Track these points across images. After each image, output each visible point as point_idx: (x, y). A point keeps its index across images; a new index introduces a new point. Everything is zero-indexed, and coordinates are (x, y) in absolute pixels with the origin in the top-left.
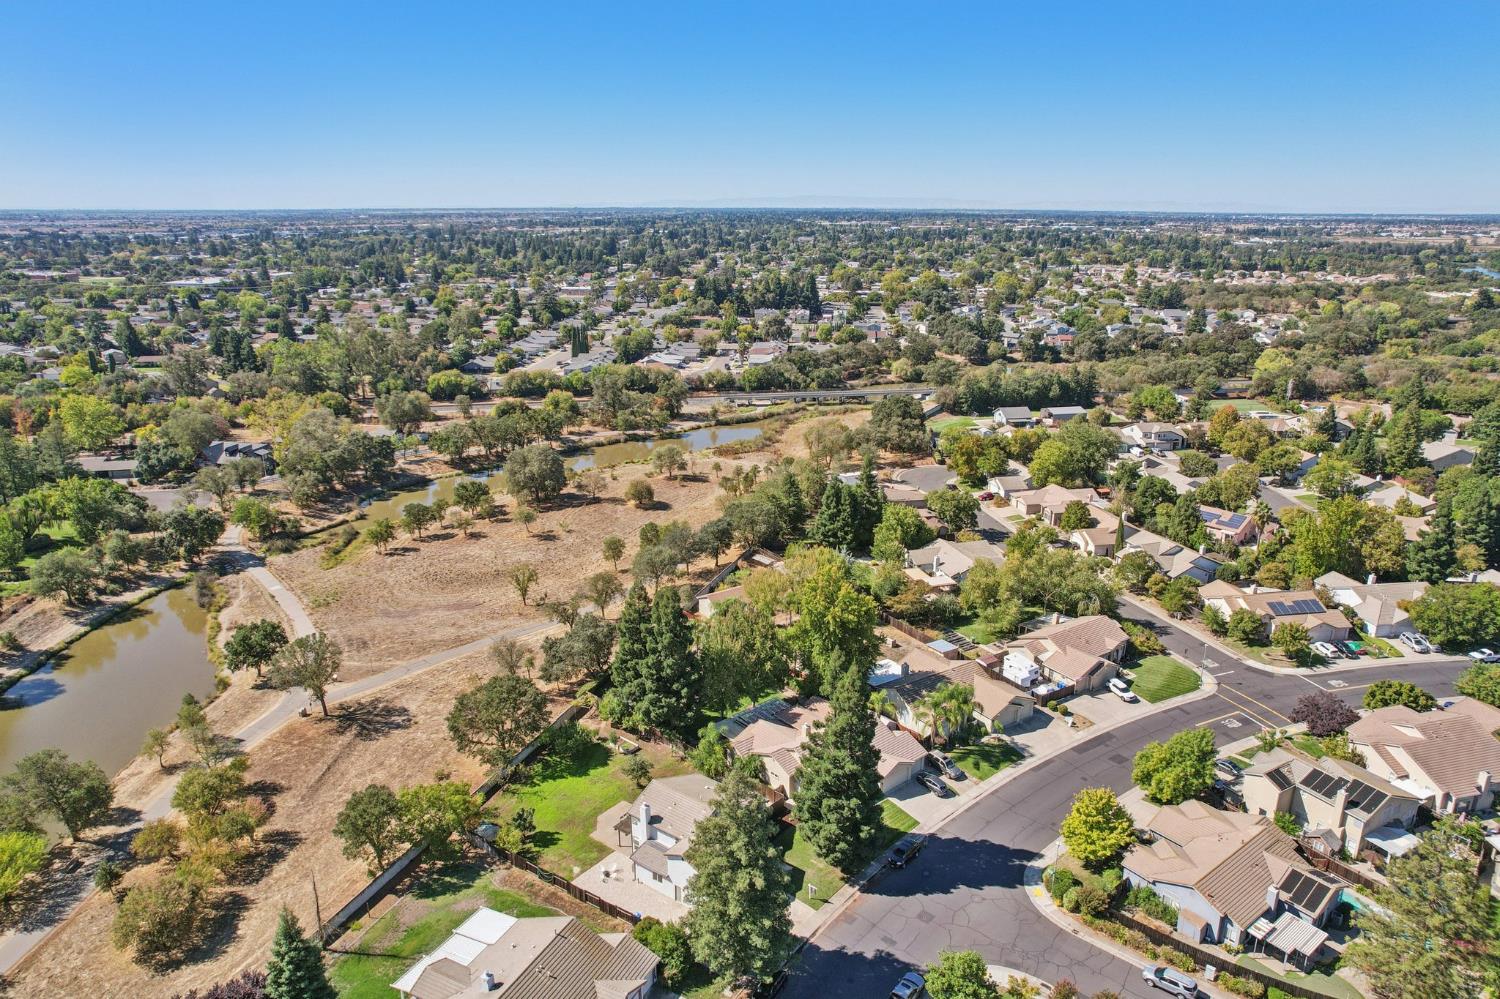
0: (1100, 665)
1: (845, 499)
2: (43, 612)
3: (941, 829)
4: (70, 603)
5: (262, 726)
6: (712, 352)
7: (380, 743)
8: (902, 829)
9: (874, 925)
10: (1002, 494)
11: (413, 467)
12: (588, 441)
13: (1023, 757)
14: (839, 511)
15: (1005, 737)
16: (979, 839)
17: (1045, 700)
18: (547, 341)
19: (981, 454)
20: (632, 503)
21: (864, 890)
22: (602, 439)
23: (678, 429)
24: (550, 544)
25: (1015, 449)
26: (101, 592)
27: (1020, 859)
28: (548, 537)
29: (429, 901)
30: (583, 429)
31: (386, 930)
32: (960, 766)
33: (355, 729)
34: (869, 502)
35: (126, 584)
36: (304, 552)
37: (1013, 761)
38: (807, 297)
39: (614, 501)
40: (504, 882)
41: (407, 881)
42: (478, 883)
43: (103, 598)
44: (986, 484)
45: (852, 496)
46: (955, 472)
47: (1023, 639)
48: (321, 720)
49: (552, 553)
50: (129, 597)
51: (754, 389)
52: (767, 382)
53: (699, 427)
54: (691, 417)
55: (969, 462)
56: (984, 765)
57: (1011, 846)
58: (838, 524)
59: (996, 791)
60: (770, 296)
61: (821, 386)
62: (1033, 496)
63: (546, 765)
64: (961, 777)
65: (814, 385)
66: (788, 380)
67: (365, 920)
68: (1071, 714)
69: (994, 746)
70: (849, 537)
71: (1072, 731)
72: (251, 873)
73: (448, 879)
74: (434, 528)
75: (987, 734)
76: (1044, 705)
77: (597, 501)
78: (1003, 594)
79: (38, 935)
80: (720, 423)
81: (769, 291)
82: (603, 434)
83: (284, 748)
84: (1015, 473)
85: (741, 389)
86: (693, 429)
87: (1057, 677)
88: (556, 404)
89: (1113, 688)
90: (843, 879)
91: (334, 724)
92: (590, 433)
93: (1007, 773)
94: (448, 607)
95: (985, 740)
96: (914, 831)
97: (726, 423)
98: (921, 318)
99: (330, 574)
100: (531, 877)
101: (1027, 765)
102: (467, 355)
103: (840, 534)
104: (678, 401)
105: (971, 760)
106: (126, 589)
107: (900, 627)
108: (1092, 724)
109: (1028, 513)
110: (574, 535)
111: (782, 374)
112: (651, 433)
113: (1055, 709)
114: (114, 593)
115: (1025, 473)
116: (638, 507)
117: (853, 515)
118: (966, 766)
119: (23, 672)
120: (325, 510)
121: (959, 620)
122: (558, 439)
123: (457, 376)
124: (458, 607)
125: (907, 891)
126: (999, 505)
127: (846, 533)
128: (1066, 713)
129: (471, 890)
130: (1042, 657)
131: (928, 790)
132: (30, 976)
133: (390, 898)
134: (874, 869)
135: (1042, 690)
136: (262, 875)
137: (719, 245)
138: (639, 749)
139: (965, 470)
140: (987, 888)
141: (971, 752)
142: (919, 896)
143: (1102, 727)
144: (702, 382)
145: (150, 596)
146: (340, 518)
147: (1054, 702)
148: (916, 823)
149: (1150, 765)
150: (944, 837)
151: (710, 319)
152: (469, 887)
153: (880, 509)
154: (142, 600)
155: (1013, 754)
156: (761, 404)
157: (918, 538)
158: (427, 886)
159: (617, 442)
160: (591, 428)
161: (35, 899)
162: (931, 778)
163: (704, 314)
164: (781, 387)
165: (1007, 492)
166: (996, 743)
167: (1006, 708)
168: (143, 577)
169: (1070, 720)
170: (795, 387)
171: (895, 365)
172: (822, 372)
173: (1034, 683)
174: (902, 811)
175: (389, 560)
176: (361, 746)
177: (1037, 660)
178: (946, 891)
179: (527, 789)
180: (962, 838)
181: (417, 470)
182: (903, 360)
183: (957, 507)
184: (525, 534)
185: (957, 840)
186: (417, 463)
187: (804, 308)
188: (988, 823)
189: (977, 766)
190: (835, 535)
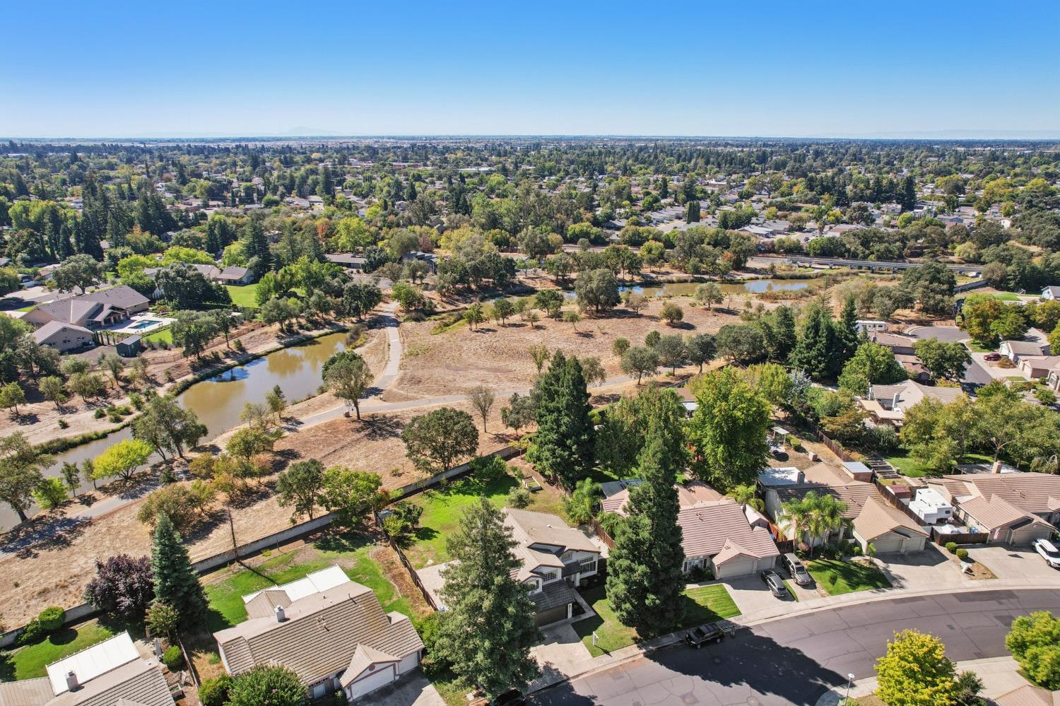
0: (1027, 521)
1: (823, 332)
2: (266, 333)
3: (759, 627)
4: (282, 330)
5: (319, 418)
6: (801, 229)
7: (379, 443)
8: (720, 614)
9: (635, 688)
10: (1011, 357)
11: (528, 281)
12: (661, 278)
13: (889, 586)
14: (816, 342)
15: (879, 563)
16: (792, 646)
17: (944, 540)
18: (674, 213)
19: (996, 317)
20: (665, 321)
21: (649, 655)
22: (674, 279)
23: (739, 278)
24: (586, 340)
25: (1040, 318)
26: (301, 327)
27: (826, 680)
28: (588, 335)
29: (320, 552)
30: (663, 270)
31: (281, 562)
32: (814, 575)
33: (369, 430)
34: (846, 338)
35: (316, 325)
36: (427, 323)
37: (877, 587)
38: (902, 195)
39: (652, 318)
40: (378, 555)
41: (319, 534)
42: (360, 550)
43: (301, 331)
44: (998, 346)
45: (830, 330)
46: (966, 332)
47: (948, 479)
48: (353, 421)
49: (584, 346)
50: (315, 333)
51: (816, 255)
52: (829, 251)
53: (757, 278)
54: (754, 271)
55: (984, 324)
56: (841, 582)
57: (823, 665)
58: (813, 353)
59: (840, 609)
60: (868, 192)
61: (879, 258)
62: (1042, 362)
63: (467, 483)
64: (810, 585)
65: (872, 257)
66: (848, 251)
67: (275, 552)
68: (971, 561)
69: (862, 568)
70: (822, 366)
71: (965, 578)
72: (244, 501)
73: (344, 541)
74: (515, 318)
75: (860, 554)
76: (942, 544)
77: (640, 316)
78: (939, 432)
79: (125, 502)
80: (776, 277)
81: (868, 188)
82: (676, 275)
83: (320, 433)
84: (1033, 339)
85: (807, 255)
86: (752, 279)
87: (971, 522)
88: (650, 251)
89: (1039, 549)
90: (635, 639)
91: (358, 425)
92: (668, 273)
93: (865, 595)
94: (488, 370)
95: (855, 559)
96: (732, 620)
97: (782, 278)
98: (1007, 215)
99: (432, 338)
100: (396, 557)
101: (888, 595)
102: (610, 217)
103: (813, 362)
104: (745, 257)
105: (829, 573)
106: (317, 328)
107: (830, 446)
108: (994, 577)
109: (1033, 376)
110: (606, 336)
111: (844, 245)
112: (715, 278)
113: (953, 551)
114: (308, 329)
115: (1044, 339)
116: (668, 324)
117: (828, 348)
118: (821, 579)
119: (236, 363)
120: (457, 300)
121: (894, 450)
122: (639, 274)
123: (588, 227)
124: (496, 370)
125: (687, 670)
126: (1003, 366)
127: (820, 362)
128: (965, 558)
129: (351, 554)
130: (959, 499)
131: (766, 587)
132: (103, 522)
133: (301, 542)
134: (671, 639)
135: (946, 530)
136: (248, 505)
137: (852, 161)
138: (541, 489)
139: (977, 330)
140: (770, 695)
141: (834, 566)
142: (697, 678)
143: (1004, 583)
144: (773, 246)
145: (326, 334)
146: (462, 305)
147: (953, 544)
148: (738, 613)
149: (1029, 635)
150: (756, 633)
151: (809, 206)
152: (352, 550)
153: (855, 346)
154: (320, 336)
155: (879, 580)
156: (817, 267)
157: (889, 375)
158: (328, 542)
159: (686, 281)
160: (670, 270)
161: (139, 483)
162: (774, 578)
163: (806, 202)
164: (842, 256)
165: (1016, 355)
166: (867, 565)
167: (887, 534)
168: (329, 323)
169: (965, 565)
170: (854, 256)
171: (959, 248)
172: (882, 247)
173: (941, 522)
174: (730, 599)
175: (474, 335)
176: (365, 441)
177: (954, 502)
178: (726, 683)
179: (441, 496)
180: (775, 640)
181: (530, 283)
182: (968, 243)
183: (942, 357)
184: (573, 330)
185: (769, 641)
186: (532, 279)
187: (898, 203)
188: (812, 635)
189: (833, 580)
190: (809, 362)
